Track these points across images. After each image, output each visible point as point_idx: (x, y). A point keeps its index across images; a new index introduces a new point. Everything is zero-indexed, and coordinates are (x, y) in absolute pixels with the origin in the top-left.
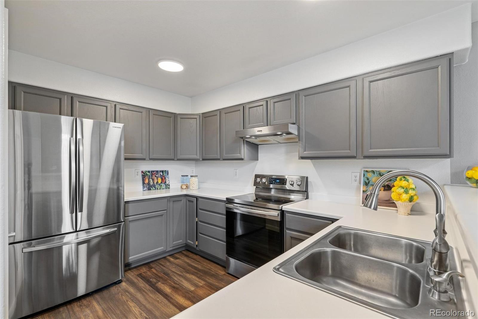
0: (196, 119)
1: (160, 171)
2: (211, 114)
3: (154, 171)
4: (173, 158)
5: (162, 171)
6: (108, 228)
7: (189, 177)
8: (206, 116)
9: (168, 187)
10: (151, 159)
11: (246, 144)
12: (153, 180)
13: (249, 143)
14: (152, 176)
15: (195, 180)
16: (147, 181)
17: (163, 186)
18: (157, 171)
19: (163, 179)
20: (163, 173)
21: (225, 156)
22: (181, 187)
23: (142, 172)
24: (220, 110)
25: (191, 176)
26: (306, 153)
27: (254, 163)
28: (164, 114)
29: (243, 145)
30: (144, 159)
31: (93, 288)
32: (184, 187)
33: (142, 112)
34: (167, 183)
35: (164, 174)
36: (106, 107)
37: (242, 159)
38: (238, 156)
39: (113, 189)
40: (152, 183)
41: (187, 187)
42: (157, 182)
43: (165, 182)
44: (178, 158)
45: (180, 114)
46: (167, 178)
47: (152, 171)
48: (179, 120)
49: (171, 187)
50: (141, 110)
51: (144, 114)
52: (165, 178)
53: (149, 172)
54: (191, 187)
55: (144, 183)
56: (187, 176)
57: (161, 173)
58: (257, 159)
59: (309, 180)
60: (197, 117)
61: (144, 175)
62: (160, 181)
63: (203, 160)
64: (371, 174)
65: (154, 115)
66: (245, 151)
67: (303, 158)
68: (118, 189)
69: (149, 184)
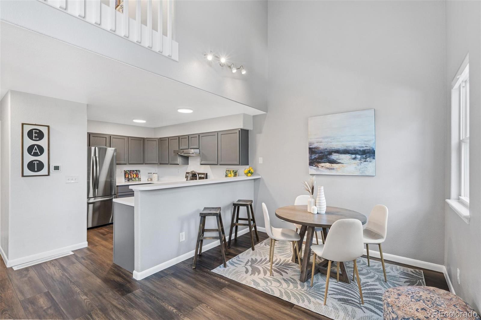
0: (156, 141)
1: (135, 171)
2: (165, 139)
3: (131, 171)
4: (143, 163)
5: (136, 171)
6: (104, 198)
7: (152, 173)
8: (161, 140)
9: (139, 179)
10: (129, 164)
11: (180, 156)
12: (131, 175)
13: (182, 156)
14: (130, 173)
15: (155, 176)
16: (127, 176)
17: (137, 179)
18: (133, 171)
19: (137, 175)
20: (137, 171)
21: (171, 162)
22: (148, 180)
23: (124, 171)
24: (168, 138)
25: (153, 173)
26: (203, 162)
27: (186, 166)
28: (137, 139)
29: (178, 157)
30: (126, 164)
31: (95, 225)
32: (150, 180)
33: (124, 139)
34: (139, 177)
35: (137, 173)
36: (106, 138)
37: (179, 164)
38: (176, 162)
39: (108, 181)
40: (130, 177)
41: (151, 180)
42: (133, 177)
43: (138, 177)
44: (145, 163)
45: (147, 138)
46: (139, 175)
47: (130, 171)
48: (146, 142)
49: (141, 180)
50: (124, 138)
51: (126, 139)
52: (138, 175)
53: (128, 171)
54: (153, 180)
55: (125, 177)
56: (151, 173)
57: (136, 172)
58: (188, 164)
59: (208, 175)
60: (157, 140)
61: (126, 173)
62: (135, 176)
63: (160, 164)
64: (228, 171)
65: (132, 140)
66: (179, 160)
67: (201, 164)
68: (111, 181)
69: (128, 178)
